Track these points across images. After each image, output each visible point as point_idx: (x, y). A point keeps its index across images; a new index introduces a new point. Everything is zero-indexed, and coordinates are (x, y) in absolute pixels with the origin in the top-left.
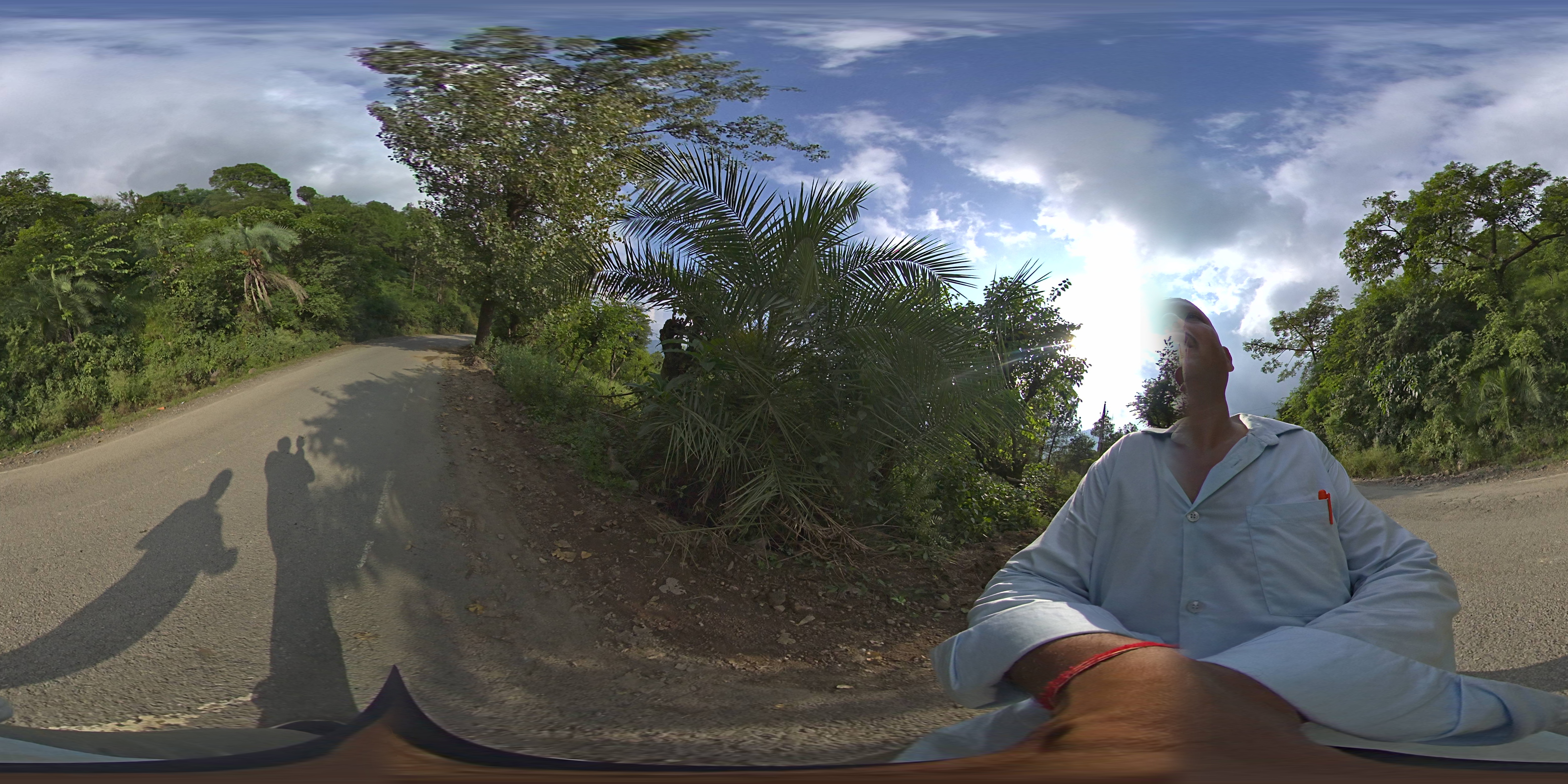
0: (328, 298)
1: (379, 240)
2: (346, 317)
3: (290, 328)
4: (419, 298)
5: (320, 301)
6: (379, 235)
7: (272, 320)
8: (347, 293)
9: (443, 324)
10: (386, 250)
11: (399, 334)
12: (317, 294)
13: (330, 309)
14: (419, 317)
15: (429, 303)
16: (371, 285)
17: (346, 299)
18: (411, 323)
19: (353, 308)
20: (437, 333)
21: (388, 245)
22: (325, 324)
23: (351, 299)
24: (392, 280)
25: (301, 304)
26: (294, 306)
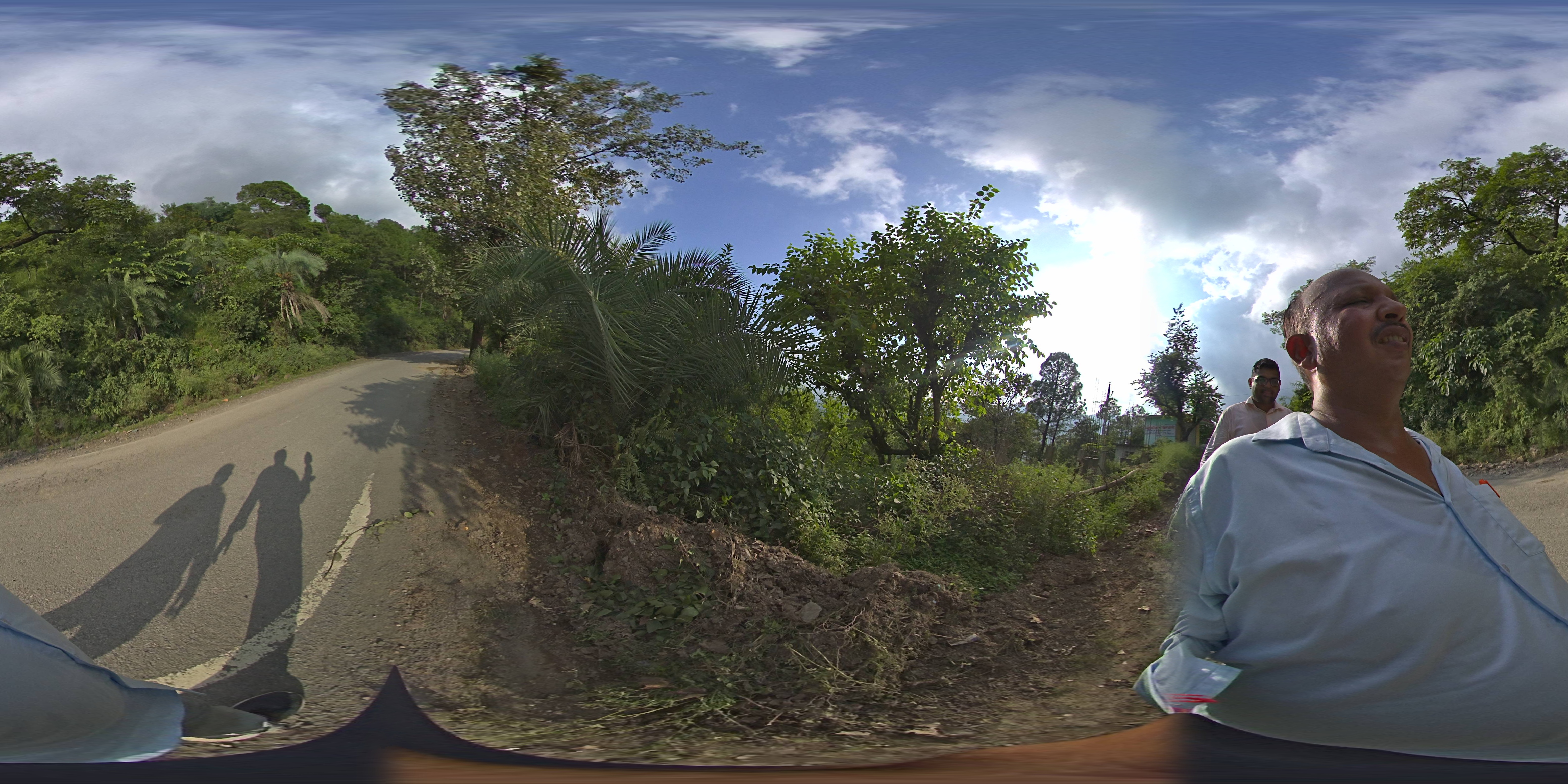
0: (346, 317)
1: (389, 259)
2: (362, 335)
3: (315, 342)
4: (426, 315)
5: (340, 319)
6: (389, 255)
7: (299, 335)
8: (361, 313)
9: (448, 340)
10: (395, 269)
11: (408, 350)
12: (337, 314)
13: (348, 327)
14: (425, 333)
15: (436, 320)
16: (383, 304)
17: (361, 319)
18: (419, 339)
19: (367, 326)
20: (442, 348)
21: (398, 264)
22: (343, 340)
23: (364, 317)
24: (401, 299)
25: (325, 322)
26: (318, 324)
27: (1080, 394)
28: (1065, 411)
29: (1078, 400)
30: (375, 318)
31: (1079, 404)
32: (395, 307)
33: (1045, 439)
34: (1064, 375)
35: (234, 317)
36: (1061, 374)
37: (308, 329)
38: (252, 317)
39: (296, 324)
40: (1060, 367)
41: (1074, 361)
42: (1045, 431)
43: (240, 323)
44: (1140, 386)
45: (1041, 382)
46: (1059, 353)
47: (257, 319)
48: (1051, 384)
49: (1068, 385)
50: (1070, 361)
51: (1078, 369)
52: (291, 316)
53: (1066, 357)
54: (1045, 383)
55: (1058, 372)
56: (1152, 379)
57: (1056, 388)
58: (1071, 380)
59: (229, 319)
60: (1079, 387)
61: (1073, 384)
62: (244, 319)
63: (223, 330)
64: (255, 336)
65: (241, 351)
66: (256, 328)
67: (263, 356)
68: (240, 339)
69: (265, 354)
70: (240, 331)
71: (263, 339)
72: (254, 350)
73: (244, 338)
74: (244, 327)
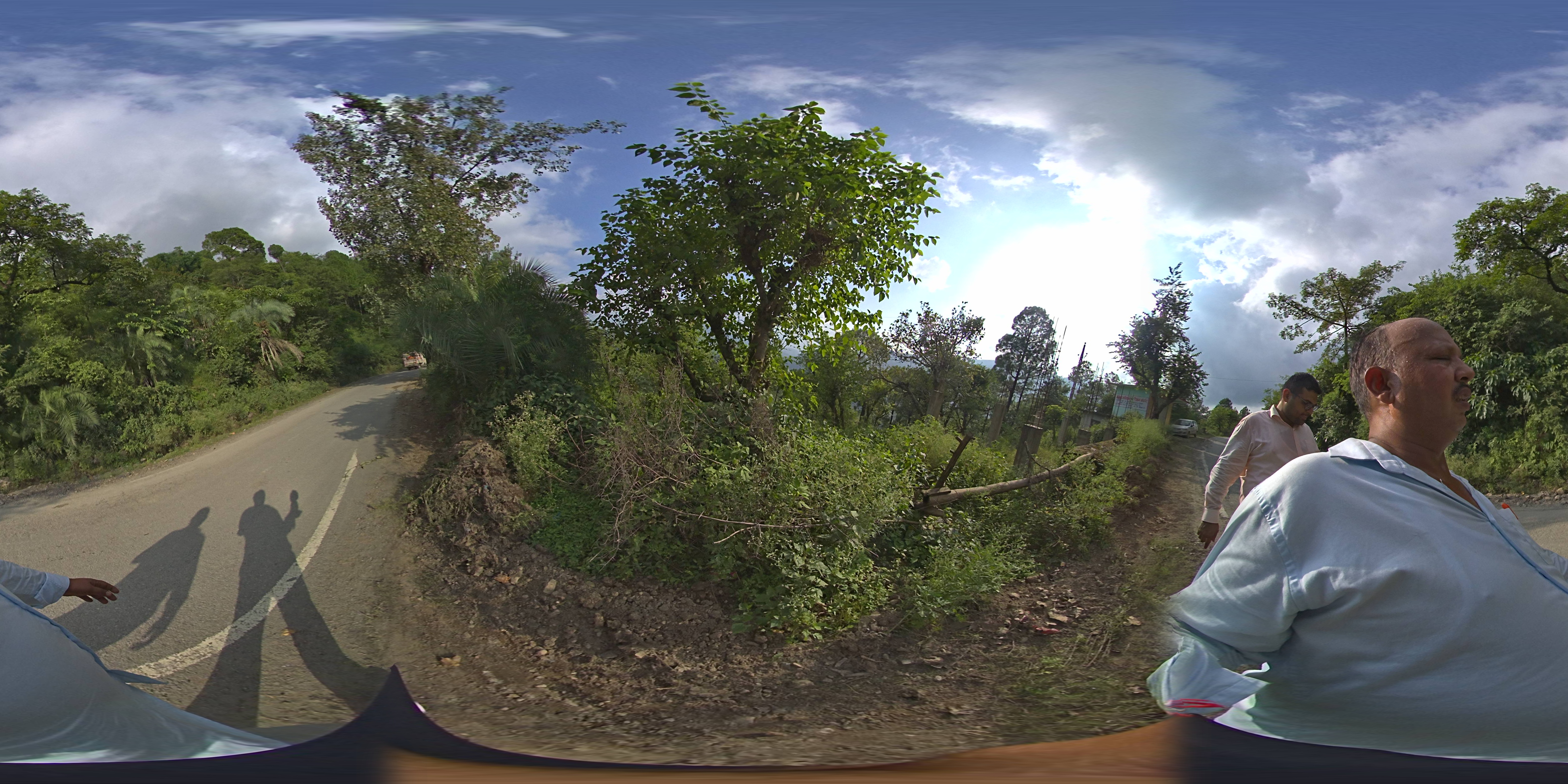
2: (332, 369)
3: (293, 380)
4: (386, 338)
15: (395, 342)
16: (346, 337)
19: (336, 361)
28: (1035, 368)
29: (1051, 359)
31: (1051, 363)
32: (356, 336)
33: (1011, 396)
34: (1040, 330)
35: (225, 365)
37: (286, 369)
38: (240, 363)
39: (276, 366)
41: (1051, 319)
42: (1013, 387)
43: (231, 369)
45: (1013, 336)
46: (1037, 307)
47: (244, 365)
48: (1023, 339)
49: (1042, 341)
50: (1047, 318)
51: (1054, 328)
52: (271, 359)
53: (1044, 313)
54: (1017, 338)
56: (1131, 343)
57: (1028, 344)
58: (1045, 337)
59: (221, 367)
60: (1053, 344)
61: (1047, 341)
62: (234, 365)
63: (216, 377)
64: (243, 380)
65: (234, 394)
66: (243, 373)
67: (252, 396)
68: (231, 383)
69: (253, 395)
70: (230, 377)
71: (249, 382)
72: (244, 392)
73: (234, 383)
74: (234, 373)
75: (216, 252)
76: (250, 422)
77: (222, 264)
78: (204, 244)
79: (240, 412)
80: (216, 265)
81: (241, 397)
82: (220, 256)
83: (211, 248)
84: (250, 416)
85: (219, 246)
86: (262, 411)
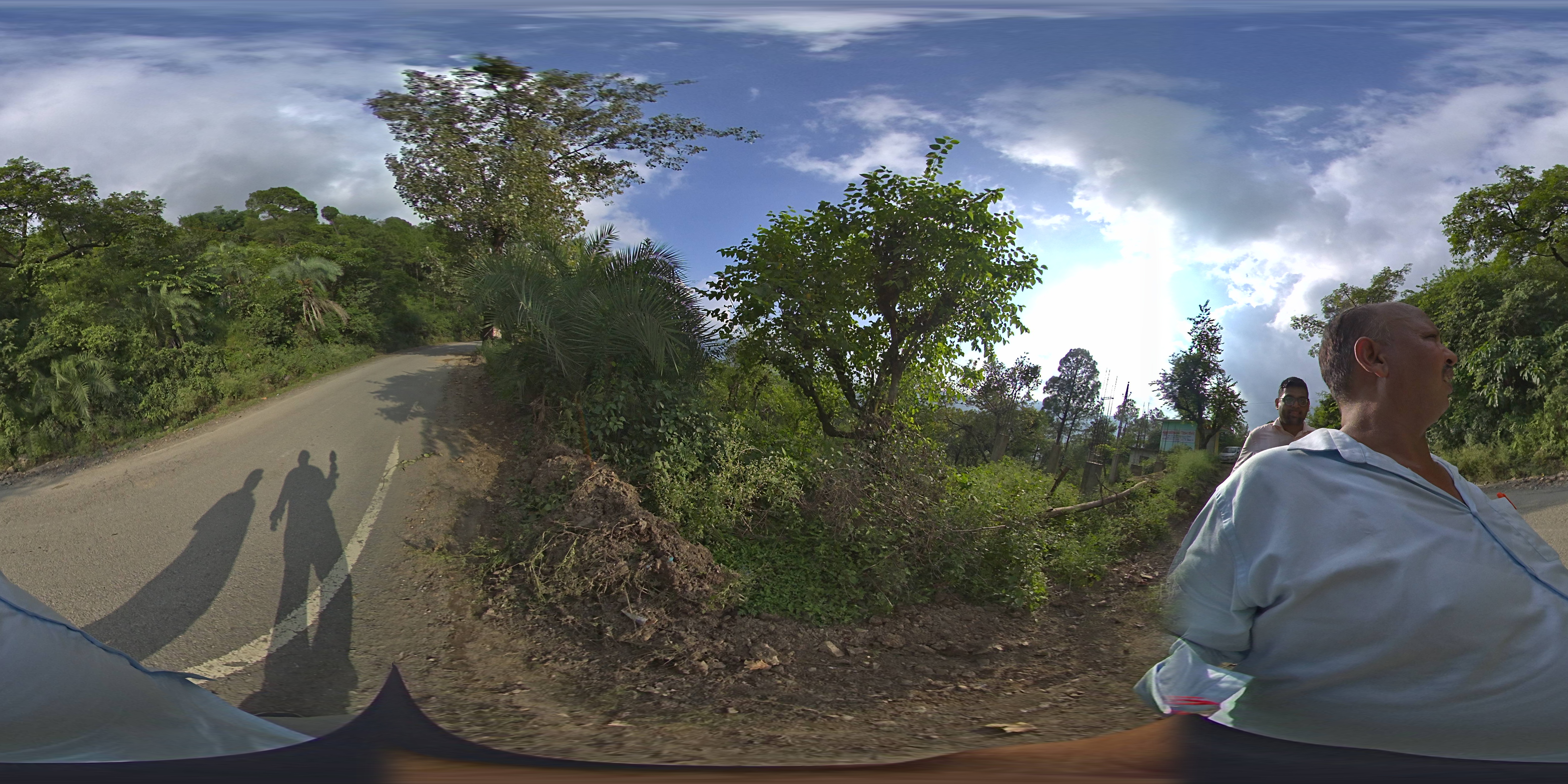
0: (364, 317)
1: (400, 258)
2: (380, 333)
3: (336, 343)
4: (440, 310)
5: (358, 320)
6: (400, 254)
7: (322, 337)
8: (377, 312)
9: (463, 332)
10: (407, 266)
11: (424, 344)
12: (355, 314)
13: (366, 326)
14: (441, 327)
15: (450, 314)
16: (398, 302)
17: (378, 318)
18: (435, 334)
19: (384, 324)
20: (457, 340)
21: (410, 262)
22: (362, 338)
23: (381, 316)
24: (415, 295)
25: (345, 323)
26: (338, 325)
27: (1098, 393)
28: (1081, 409)
29: (1096, 400)
30: (390, 315)
31: (1097, 403)
32: (410, 304)
33: (1059, 437)
34: (1083, 373)
35: (261, 323)
36: (1079, 371)
37: (329, 330)
38: (278, 322)
39: (318, 327)
40: (1079, 362)
41: (1094, 359)
42: (1061, 429)
43: (269, 328)
44: (1159, 387)
45: (1060, 378)
46: (1079, 349)
47: (283, 324)
48: (1069, 381)
49: (1087, 383)
50: (1090, 359)
51: (1097, 367)
52: (314, 319)
53: (1086, 354)
54: (1063, 380)
55: (1077, 369)
56: (1173, 380)
57: (1074, 386)
58: (1090, 378)
59: (257, 326)
60: (1097, 385)
61: (1091, 382)
62: (271, 324)
63: (252, 336)
64: (281, 340)
65: (270, 354)
66: (282, 332)
67: (290, 358)
68: (268, 343)
69: (292, 356)
70: (268, 336)
71: (289, 342)
72: (281, 352)
73: (272, 343)
74: (271, 332)
75: (262, 211)
76: (286, 385)
77: (268, 223)
78: (248, 203)
79: (276, 373)
80: (261, 224)
81: (278, 358)
82: (266, 214)
83: (256, 207)
84: (286, 378)
85: (264, 206)
86: (300, 374)
